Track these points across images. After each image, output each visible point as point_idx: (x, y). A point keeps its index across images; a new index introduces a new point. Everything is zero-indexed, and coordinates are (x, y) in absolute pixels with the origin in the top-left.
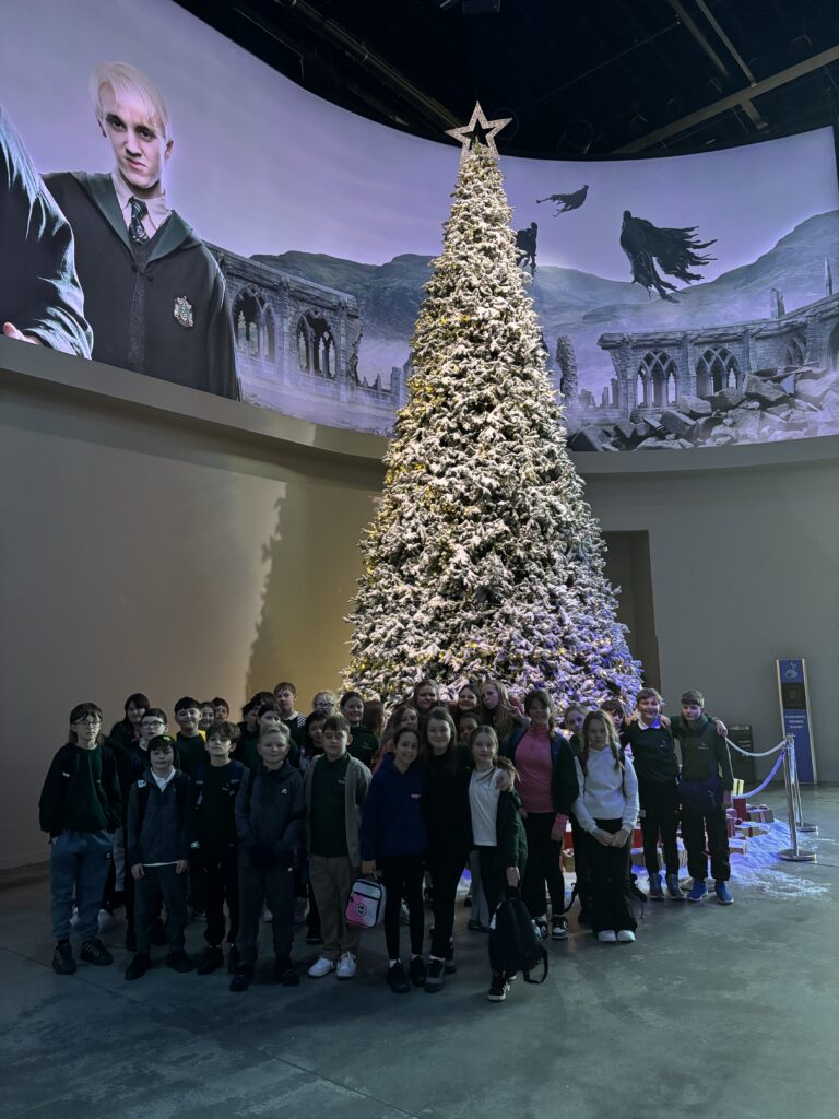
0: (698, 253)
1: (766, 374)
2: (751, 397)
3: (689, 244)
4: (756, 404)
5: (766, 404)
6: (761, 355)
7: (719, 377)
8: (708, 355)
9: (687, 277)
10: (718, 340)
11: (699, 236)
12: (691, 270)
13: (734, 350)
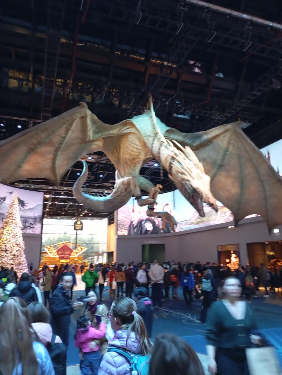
0: (26, 205)
1: (31, 223)
2: (29, 226)
3: (24, 203)
4: (29, 227)
5: (31, 228)
6: (31, 221)
7: (25, 223)
8: (24, 220)
9: (24, 208)
10: (26, 218)
11: (26, 202)
12: (24, 207)
13: (28, 219)
